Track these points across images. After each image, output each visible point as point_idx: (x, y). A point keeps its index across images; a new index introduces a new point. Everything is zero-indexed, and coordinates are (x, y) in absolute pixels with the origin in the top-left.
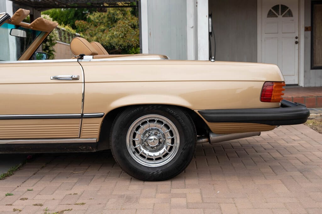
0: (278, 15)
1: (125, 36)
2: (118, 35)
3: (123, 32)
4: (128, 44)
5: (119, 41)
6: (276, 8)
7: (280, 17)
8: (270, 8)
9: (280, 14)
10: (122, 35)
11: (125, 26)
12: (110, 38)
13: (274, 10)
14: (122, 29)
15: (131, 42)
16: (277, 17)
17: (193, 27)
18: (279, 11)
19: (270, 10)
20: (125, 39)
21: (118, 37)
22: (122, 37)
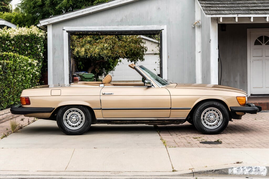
0: (262, 43)
1: (112, 48)
2: (107, 47)
3: (111, 45)
4: (116, 55)
5: (108, 53)
6: (261, 38)
7: (264, 45)
8: (256, 38)
9: (264, 42)
10: (110, 47)
11: (113, 38)
12: (100, 50)
13: (259, 40)
14: (110, 42)
15: (118, 54)
16: (261, 44)
17: (200, 52)
18: (263, 40)
19: (257, 40)
20: (113, 50)
21: (107, 49)
22: (110, 49)
